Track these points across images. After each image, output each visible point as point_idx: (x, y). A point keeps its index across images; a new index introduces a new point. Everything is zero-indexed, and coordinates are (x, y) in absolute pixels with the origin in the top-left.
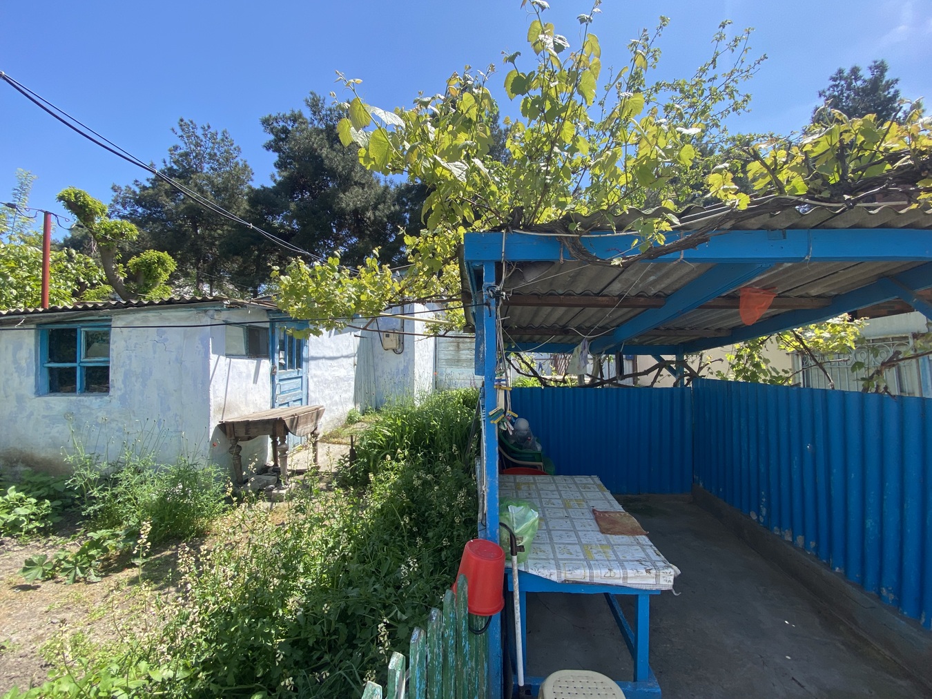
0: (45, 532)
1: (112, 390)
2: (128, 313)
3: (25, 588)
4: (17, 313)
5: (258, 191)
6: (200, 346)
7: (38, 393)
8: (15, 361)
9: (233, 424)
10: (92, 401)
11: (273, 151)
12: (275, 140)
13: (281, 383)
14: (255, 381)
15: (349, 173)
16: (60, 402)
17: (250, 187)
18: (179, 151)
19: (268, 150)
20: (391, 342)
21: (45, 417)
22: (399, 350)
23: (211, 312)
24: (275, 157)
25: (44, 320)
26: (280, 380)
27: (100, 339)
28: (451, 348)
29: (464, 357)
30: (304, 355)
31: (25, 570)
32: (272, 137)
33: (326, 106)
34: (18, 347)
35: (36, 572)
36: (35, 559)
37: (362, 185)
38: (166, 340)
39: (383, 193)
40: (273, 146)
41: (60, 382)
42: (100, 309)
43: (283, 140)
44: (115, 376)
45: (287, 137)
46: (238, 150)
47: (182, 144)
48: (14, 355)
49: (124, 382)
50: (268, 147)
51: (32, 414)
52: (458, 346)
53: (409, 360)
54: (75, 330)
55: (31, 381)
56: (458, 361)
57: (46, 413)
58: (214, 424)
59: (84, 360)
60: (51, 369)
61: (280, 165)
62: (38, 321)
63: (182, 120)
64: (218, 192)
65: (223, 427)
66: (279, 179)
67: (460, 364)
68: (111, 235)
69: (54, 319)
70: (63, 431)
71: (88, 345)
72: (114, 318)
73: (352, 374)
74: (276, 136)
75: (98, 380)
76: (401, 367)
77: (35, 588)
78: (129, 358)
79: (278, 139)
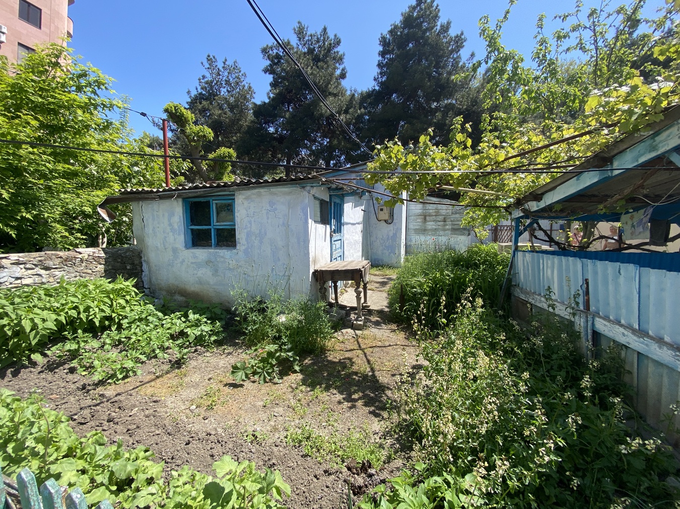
1: (238, 247)
2: (249, 189)
3: (235, 386)
4: (170, 190)
5: (260, 105)
6: (302, 214)
7: (187, 247)
8: (170, 225)
9: (322, 272)
10: (224, 253)
11: (270, 74)
12: (271, 65)
13: (335, 243)
14: (325, 241)
15: (326, 86)
16: (202, 254)
17: (255, 104)
18: (206, 80)
19: (265, 73)
20: (384, 215)
21: (192, 263)
22: (390, 221)
24: (270, 78)
25: (190, 195)
26: (334, 241)
27: (228, 208)
28: (419, 221)
29: (430, 227)
30: (342, 221)
31: (233, 372)
32: (268, 62)
33: (309, 33)
34: (172, 214)
35: (241, 374)
36: (239, 365)
37: (335, 95)
38: (276, 209)
39: (351, 100)
40: (269, 70)
41: (199, 239)
42: (230, 186)
43: (276, 64)
44: (240, 236)
45: (279, 61)
46: (245, 75)
47: (208, 75)
48: (169, 220)
49: (247, 240)
50: (266, 71)
51: (183, 261)
52: (425, 219)
53: (397, 228)
54: (207, 204)
55: (182, 238)
56: (425, 230)
57: (193, 261)
58: (312, 271)
59: (216, 223)
60: (192, 230)
61: (274, 85)
62: (184, 195)
63: (209, 56)
64: (232, 108)
65: (316, 273)
66: (272, 95)
67: (426, 232)
69: (195, 195)
70: (205, 273)
71: (218, 214)
72: (236, 193)
73: (361, 238)
74: (272, 61)
75: (227, 238)
76: (391, 234)
77: (242, 386)
78: (250, 222)
79: (273, 64)
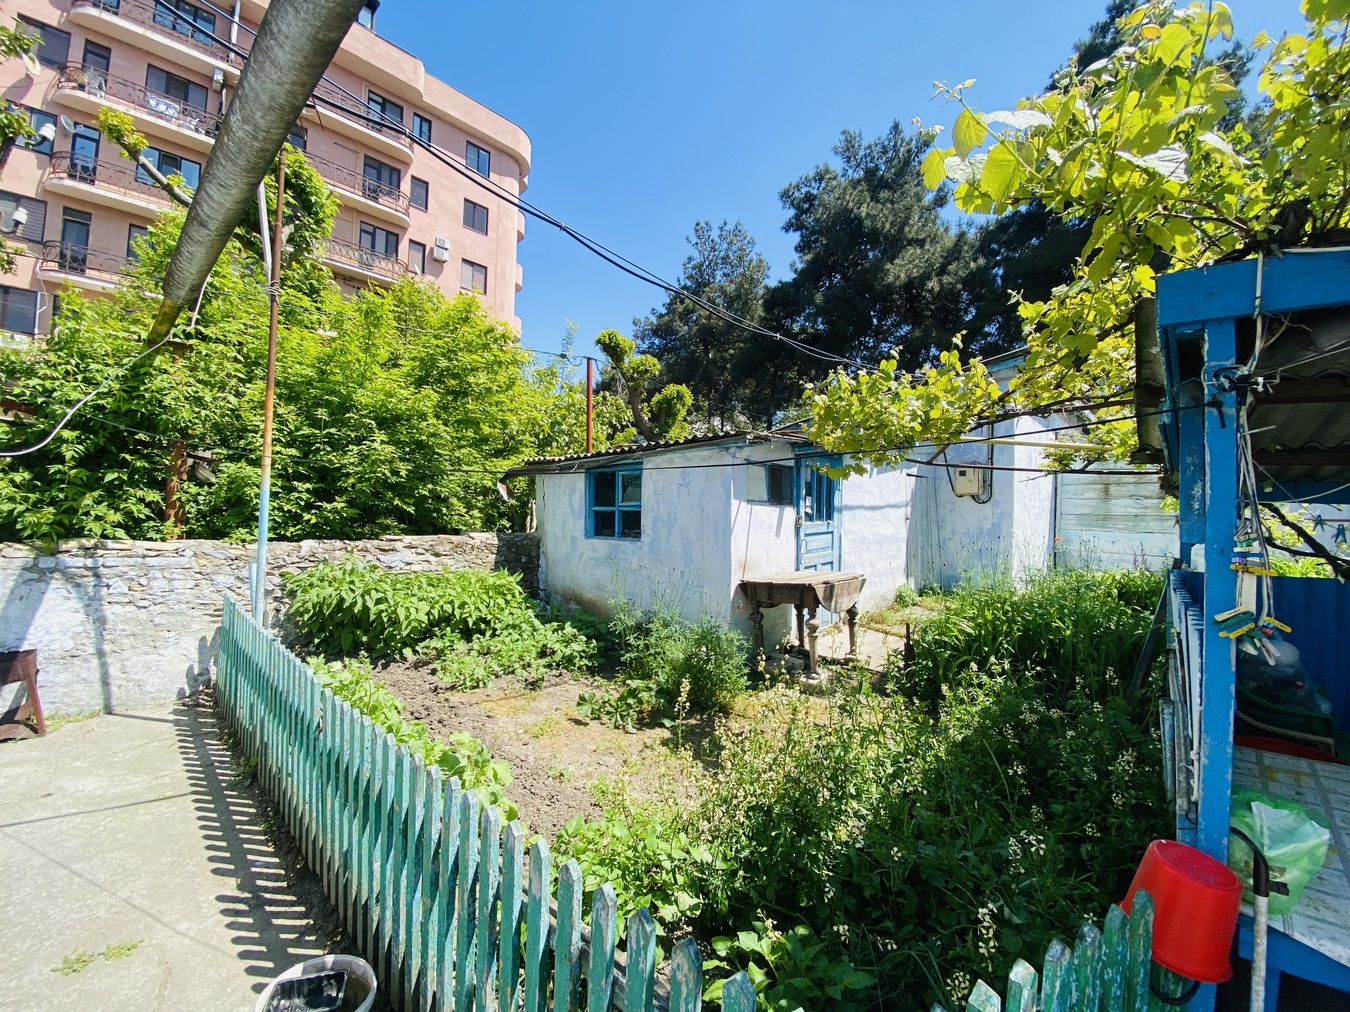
0: (592, 671)
1: (643, 535)
2: (657, 454)
3: (578, 722)
4: (572, 459)
5: (776, 289)
6: (722, 490)
7: (587, 536)
8: (571, 505)
9: (754, 585)
10: (626, 545)
11: (794, 231)
12: (797, 217)
13: (808, 538)
14: (778, 534)
15: (901, 230)
16: (603, 545)
17: (766, 287)
18: (693, 263)
19: (787, 231)
20: (970, 483)
21: (591, 559)
22: (984, 497)
23: (732, 450)
24: (795, 237)
25: (592, 465)
26: (806, 535)
27: (634, 482)
28: (1091, 495)
29: (1120, 511)
30: (837, 502)
31: (579, 704)
32: (792, 212)
33: (865, 144)
34: (573, 491)
35: (587, 709)
36: (587, 696)
37: (921, 243)
38: (690, 483)
39: (956, 245)
40: (793, 225)
41: (602, 526)
42: (634, 451)
43: (806, 211)
44: (646, 521)
45: (812, 205)
46: (752, 243)
47: (695, 254)
48: (570, 498)
49: (653, 528)
50: (787, 228)
51: (582, 555)
52: (1106, 491)
53: (1002, 514)
54: (613, 475)
55: (581, 523)
56: (1106, 518)
57: (593, 555)
58: (735, 583)
59: (621, 505)
60: (596, 512)
61: (801, 248)
62: (586, 466)
63: (698, 225)
64: (730, 301)
66: (800, 266)
67: (1109, 523)
68: (639, 373)
69: (596, 464)
70: (603, 574)
71: (625, 489)
72: (645, 460)
73: (903, 532)
74: (798, 208)
75: (632, 525)
76: (987, 525)
77: (586, 724)
78: (657, 502)
79: (801, 212)
